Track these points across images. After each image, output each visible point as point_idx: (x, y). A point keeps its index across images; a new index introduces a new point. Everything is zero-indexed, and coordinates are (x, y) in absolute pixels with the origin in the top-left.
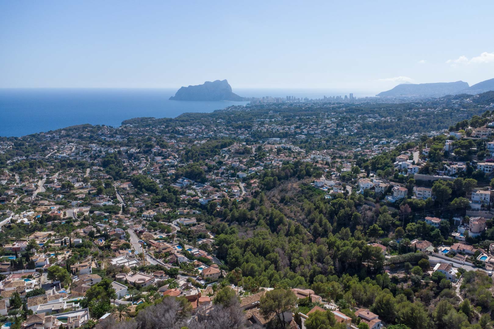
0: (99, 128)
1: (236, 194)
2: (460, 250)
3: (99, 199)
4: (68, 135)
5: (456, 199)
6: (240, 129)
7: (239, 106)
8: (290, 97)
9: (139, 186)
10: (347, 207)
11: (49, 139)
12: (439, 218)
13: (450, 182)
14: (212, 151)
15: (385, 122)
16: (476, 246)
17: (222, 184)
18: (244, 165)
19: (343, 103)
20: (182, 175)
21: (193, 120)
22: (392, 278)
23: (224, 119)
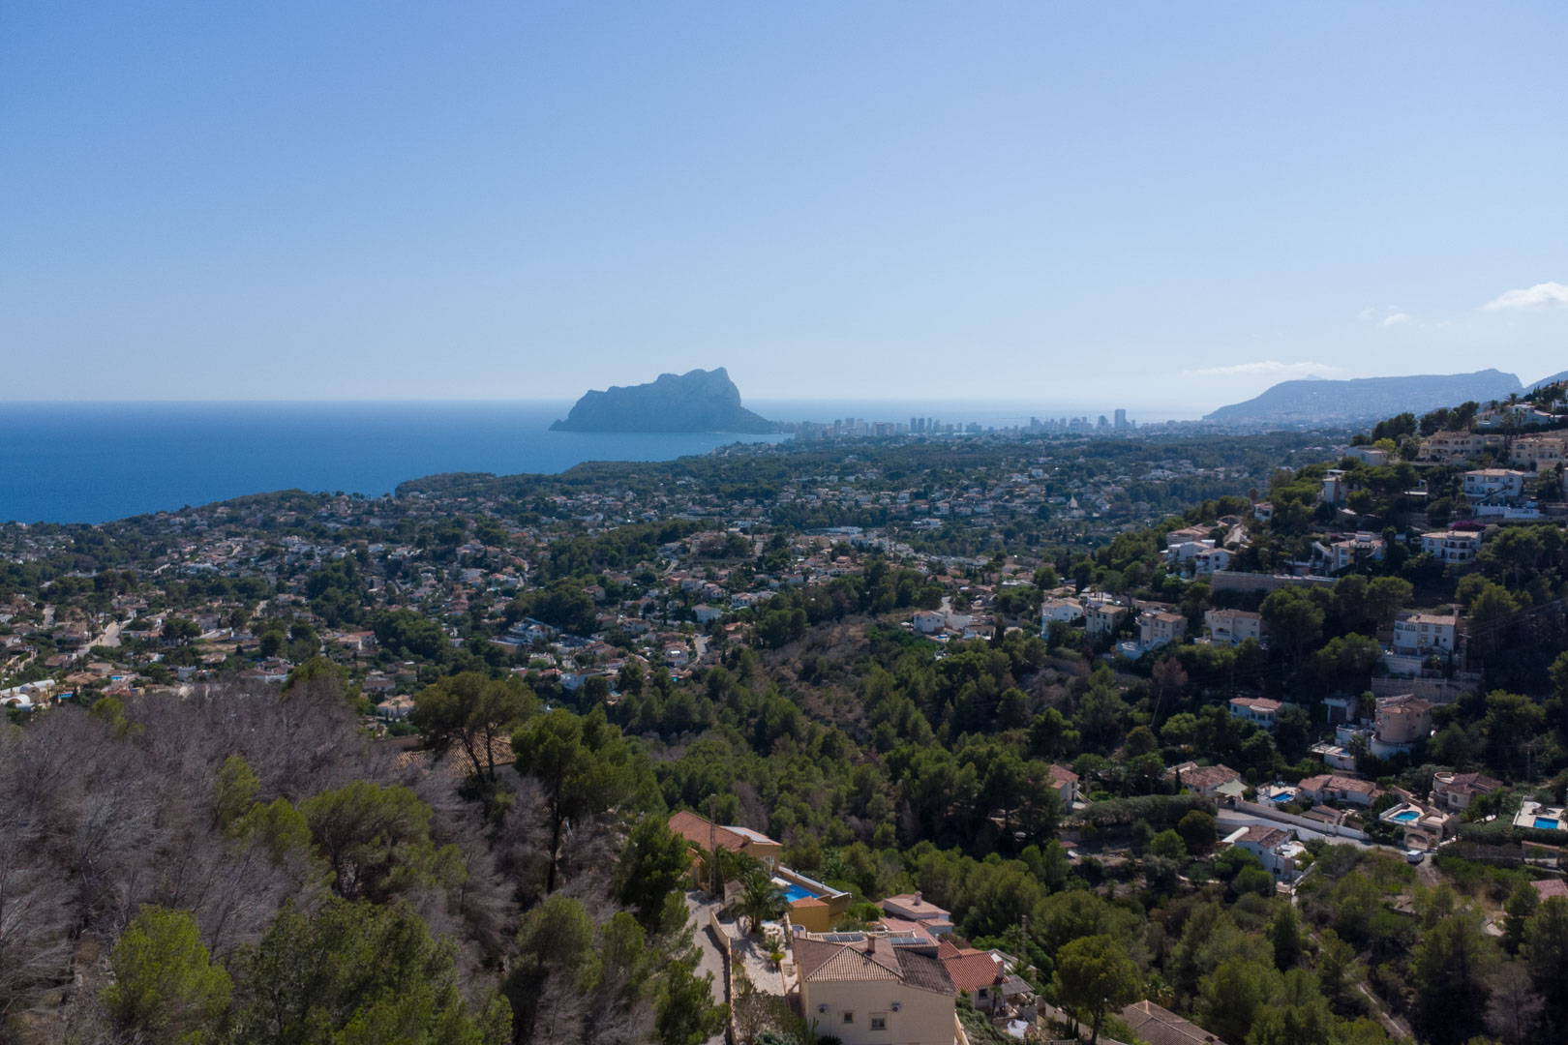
0: (324, 499)
1: (676, 662)
2: (1332, 793)
3: (266, 668)
4: (232, 520)
5: (1336, 640)
6: (741, 502)
7: (755, 444)
8: (922, 421)
9: (391, 640)
10: (987, 674)
11: (179, 531)
12: (1278, 699)
13: (1320, 589)
14: (631, 551)
15: (1208, 478)
16: (1389, 782)
17: (643, 637)
18: (721, 587)
19: (1088, 436)
20: (525, 612)
21: (604, 479)
22: (1082, 866)
23: (701, 476)
